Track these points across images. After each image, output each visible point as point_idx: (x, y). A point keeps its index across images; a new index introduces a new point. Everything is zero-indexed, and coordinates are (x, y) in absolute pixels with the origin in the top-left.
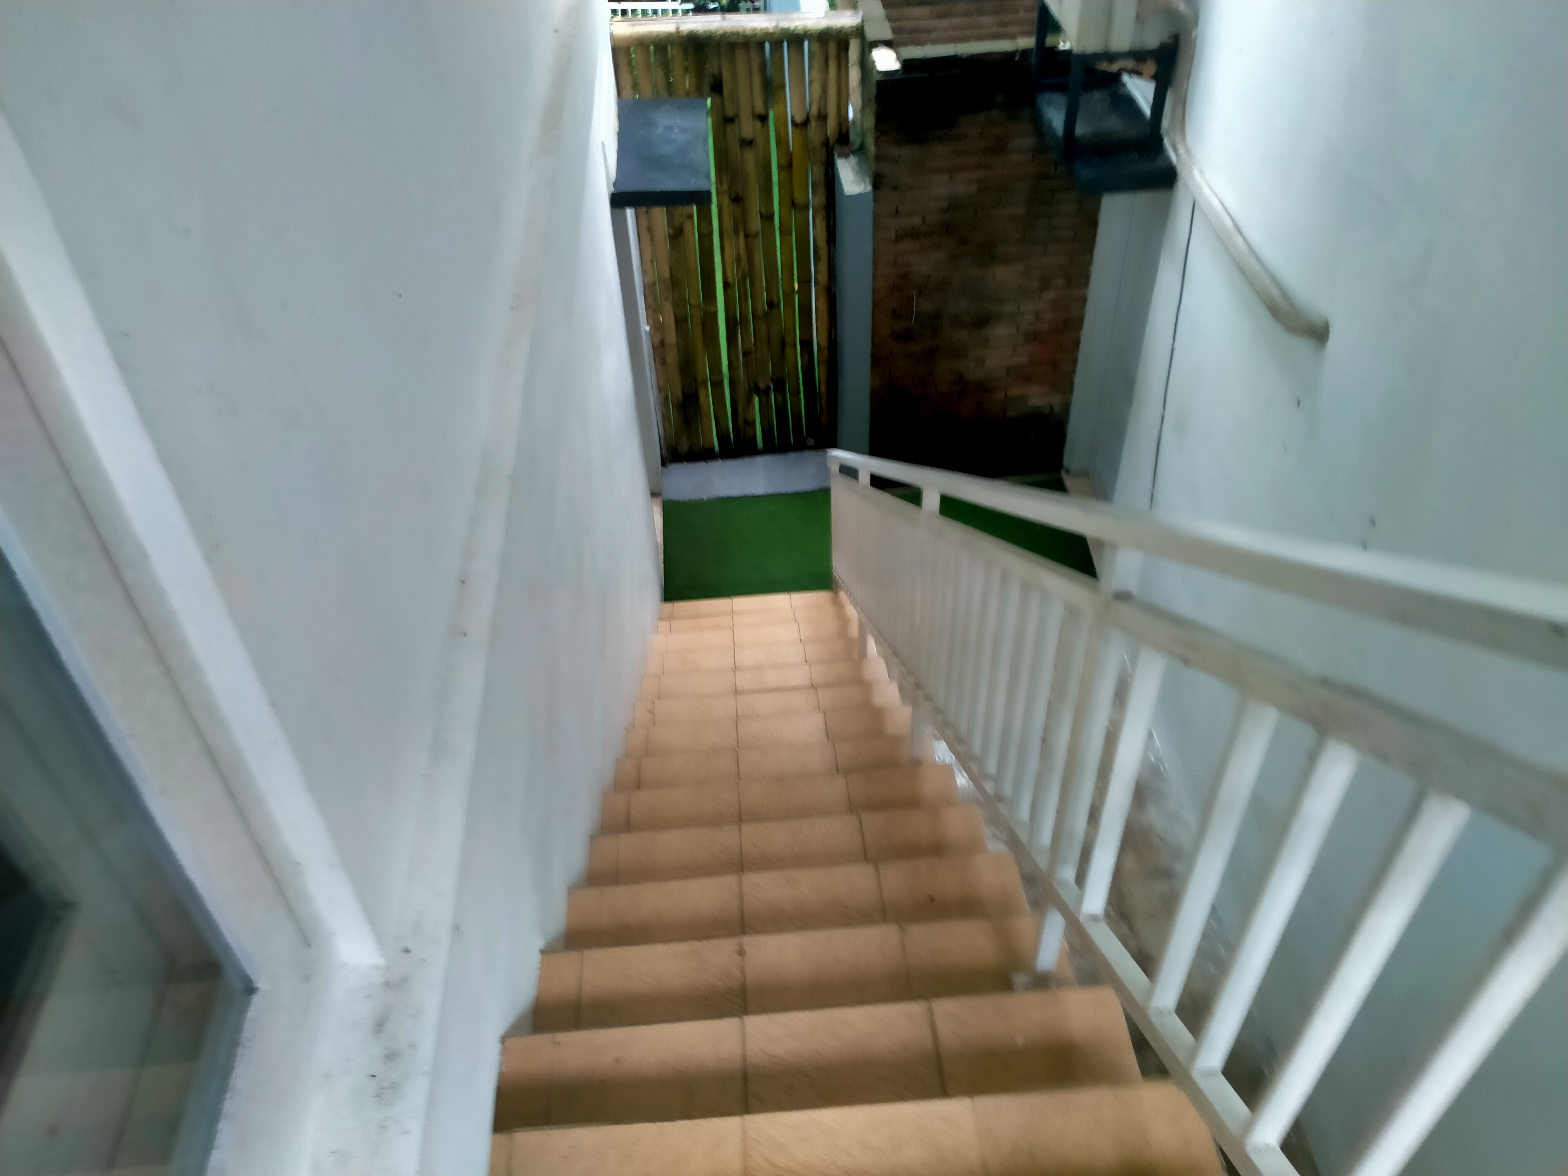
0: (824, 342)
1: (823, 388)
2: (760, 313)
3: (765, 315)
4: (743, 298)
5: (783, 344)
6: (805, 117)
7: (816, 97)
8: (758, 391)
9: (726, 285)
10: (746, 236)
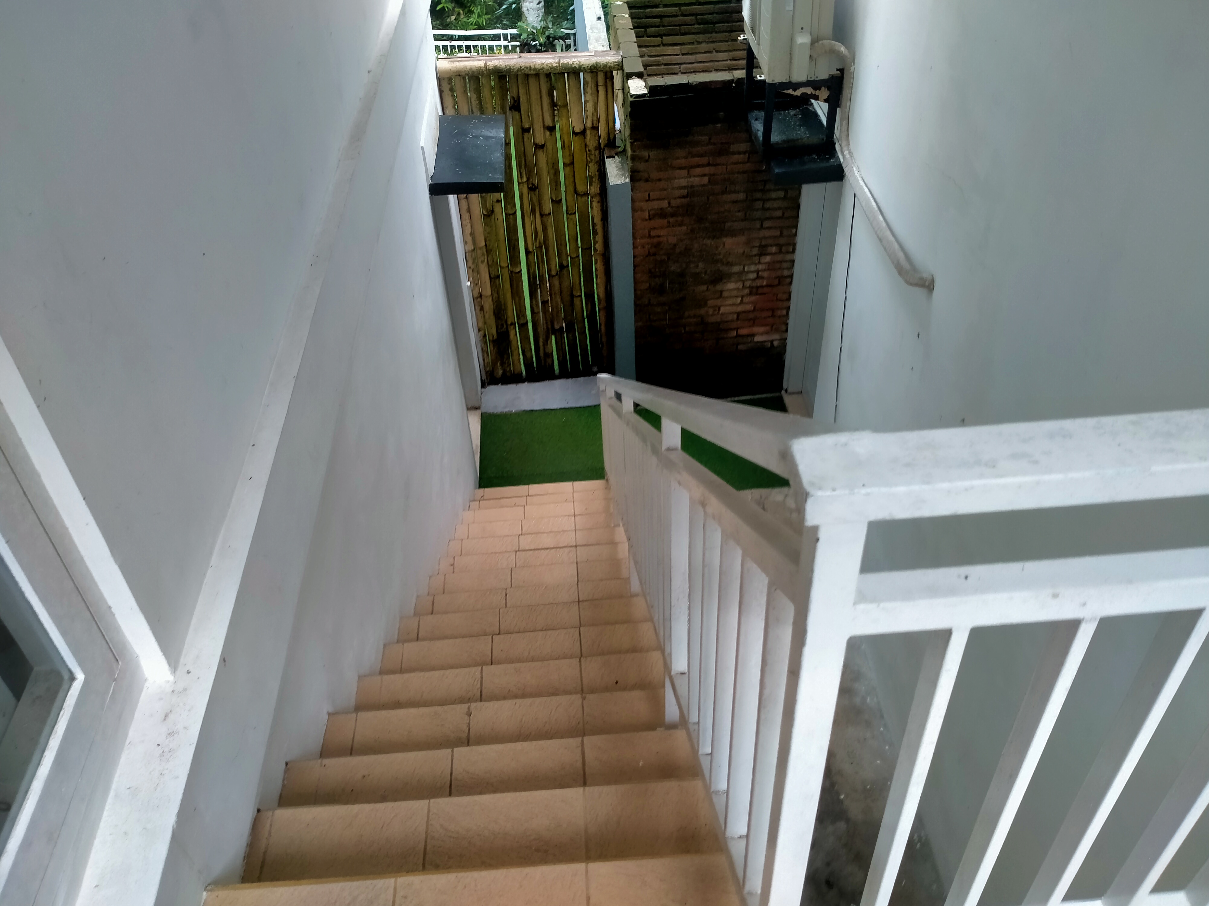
0: (602, 295)
1: (603, 328)
2: (553, 273)
3: (557, 274)
4: (540, 261)
5: (572, 296)
6: (582, 128)
7: (590, 114)
8: (554, 332)
9: (527, 252)
10: (542, 215)
